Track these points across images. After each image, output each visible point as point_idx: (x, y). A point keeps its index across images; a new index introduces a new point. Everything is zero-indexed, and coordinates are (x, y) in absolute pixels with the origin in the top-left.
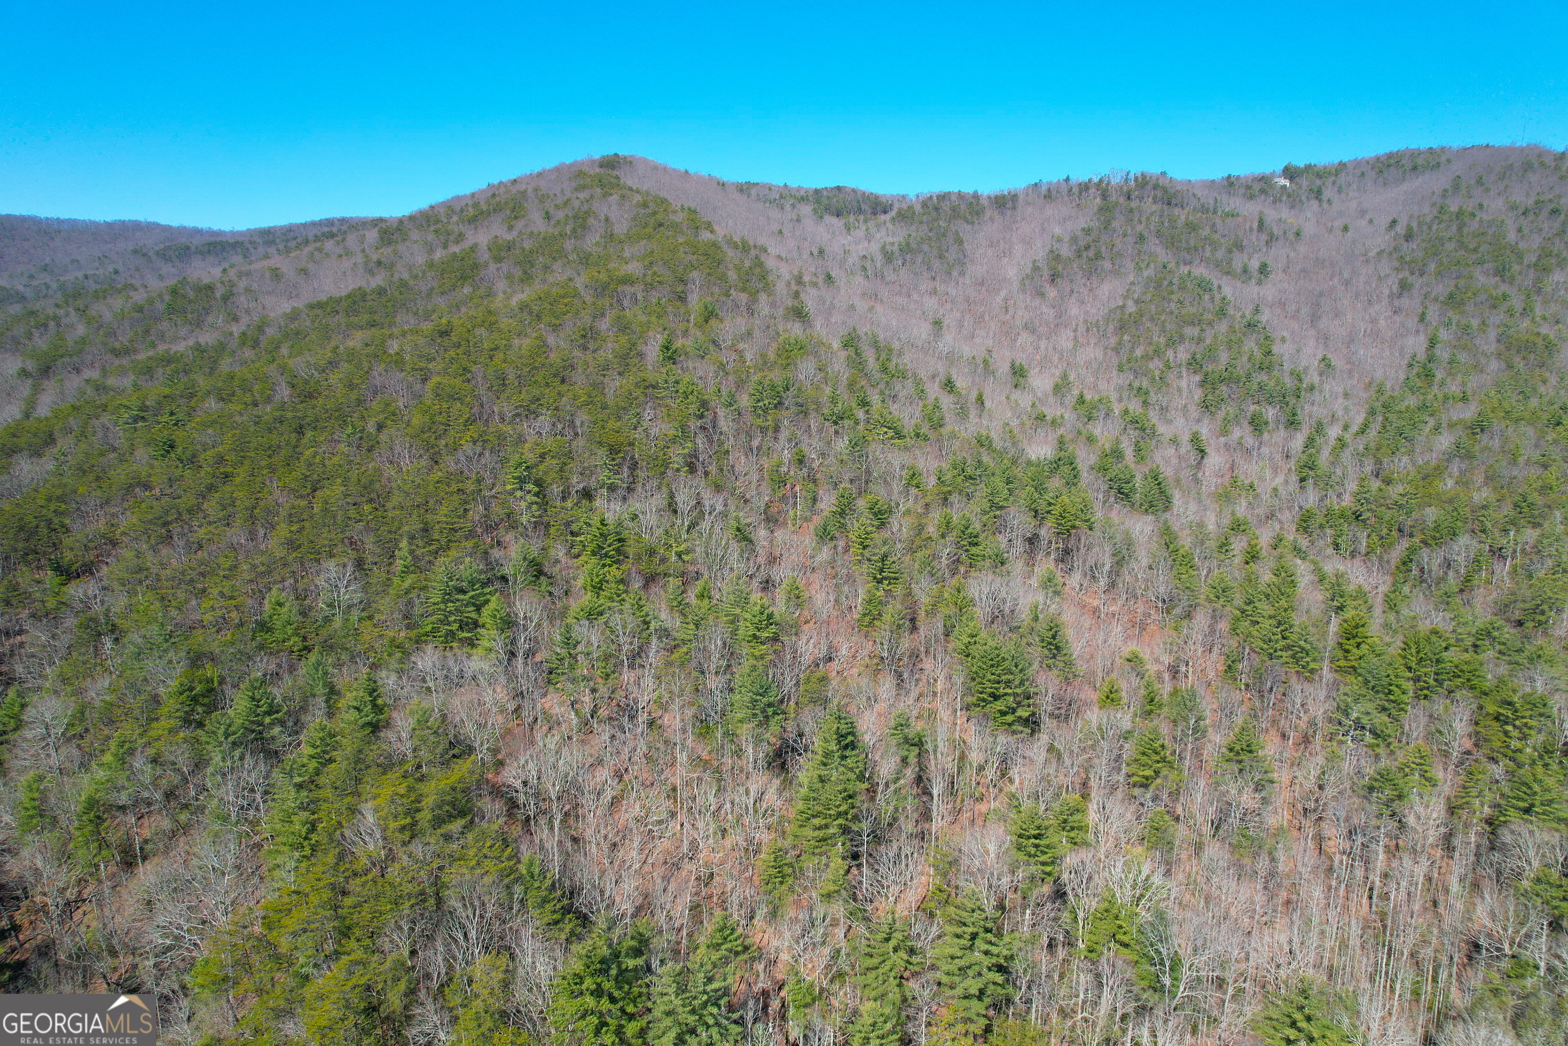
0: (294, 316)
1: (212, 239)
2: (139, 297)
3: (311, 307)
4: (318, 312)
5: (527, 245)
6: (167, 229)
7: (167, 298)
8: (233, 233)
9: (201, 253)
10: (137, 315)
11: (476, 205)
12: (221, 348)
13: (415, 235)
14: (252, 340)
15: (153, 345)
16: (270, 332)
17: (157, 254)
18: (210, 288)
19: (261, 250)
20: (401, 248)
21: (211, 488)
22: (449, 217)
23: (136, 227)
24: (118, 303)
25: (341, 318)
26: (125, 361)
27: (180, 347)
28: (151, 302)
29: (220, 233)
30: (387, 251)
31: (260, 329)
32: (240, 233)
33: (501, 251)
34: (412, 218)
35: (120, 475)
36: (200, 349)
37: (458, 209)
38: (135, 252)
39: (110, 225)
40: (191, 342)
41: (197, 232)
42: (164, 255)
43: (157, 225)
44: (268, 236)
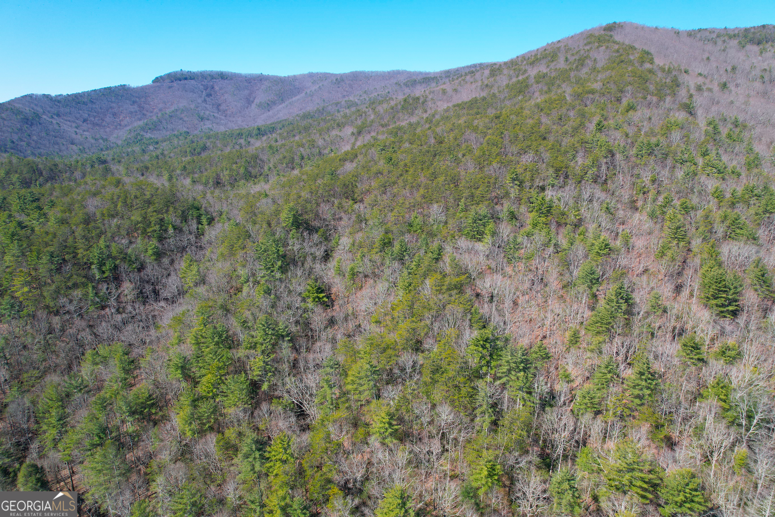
0: (447, 111)
1: (425, 76)
2: (392, 103)
3: (454, 106)
4: (457, 108)
5: (553, 75)
6: (409, 73)
7: (402, 103)
8: (434, 73)
9: (420, 83)
10: (391, 111)
11: (536, 55)
12: (418, 123)
13: (505, 72)
14: (429, 121)
15: (395, 123)
16: (438, 117)
17: (404, 84)
18: (418, 98)
19: (444, 80)
20: (498, 78)
21: (401, 175)
22: (522, 62)
23: (398, 73)
24: (385, 106)
25: (465, 111)
26: (385, 129)
27: (404, 124)
28: (396, 105)
29: (429, 73)
30: (492, 80)
31: (434, 116)
32: (437, 73)
33: (541, 78)
34: (505, 63)
35: (374, 169)
36: (411, 124)
37: (527, 58)
38: (396, 84)
39: (389, 73)
40: (407, 122)
41: (421, 73)
42: (406, 85)
43: (406, 71)
44: (448, 74)
